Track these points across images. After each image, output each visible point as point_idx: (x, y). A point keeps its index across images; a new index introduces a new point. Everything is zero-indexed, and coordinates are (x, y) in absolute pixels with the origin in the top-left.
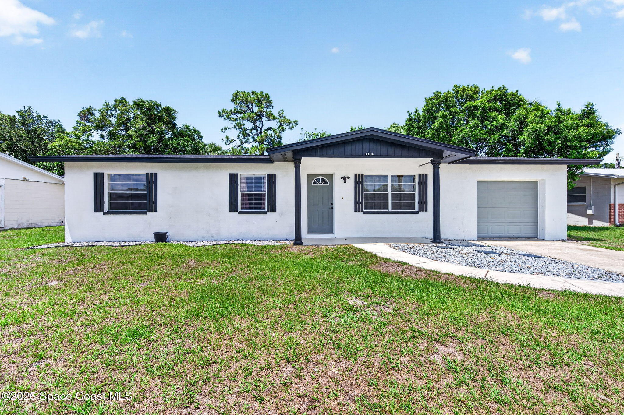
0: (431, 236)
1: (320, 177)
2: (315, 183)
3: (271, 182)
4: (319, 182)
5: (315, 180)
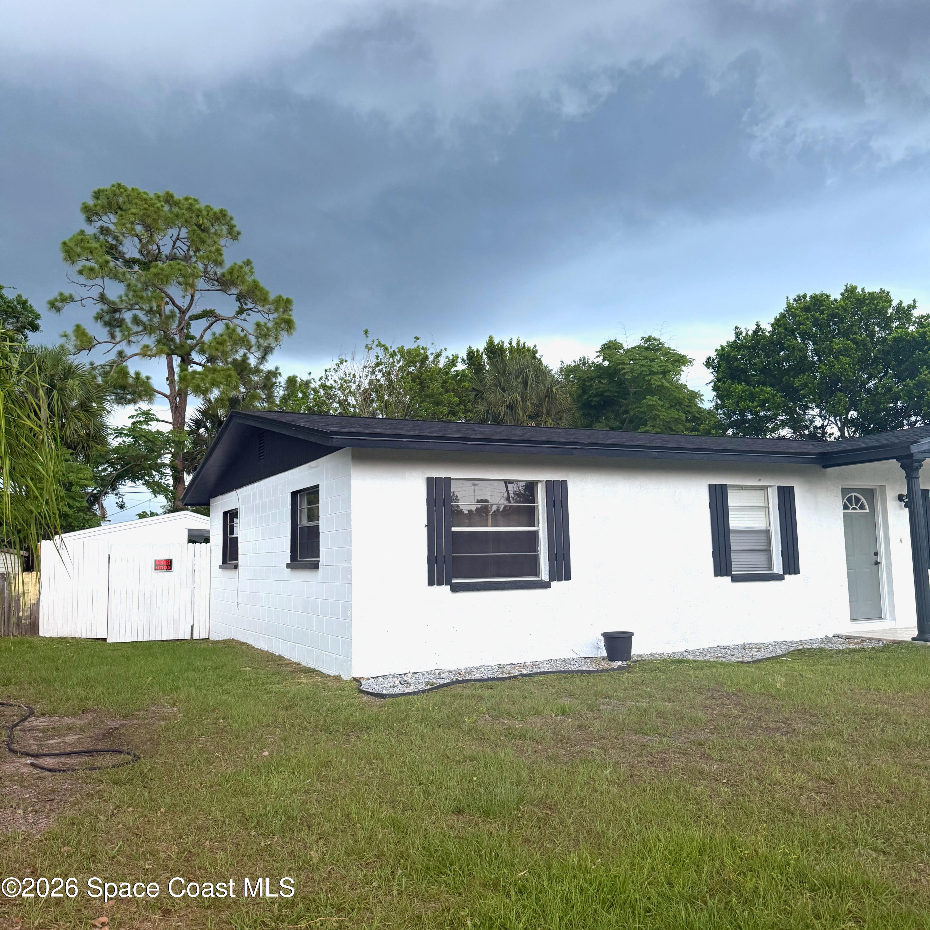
1: (853, 494)
2: (846, 507)
3: (788, 506)
4: (852, 505)
5: (845, 500)
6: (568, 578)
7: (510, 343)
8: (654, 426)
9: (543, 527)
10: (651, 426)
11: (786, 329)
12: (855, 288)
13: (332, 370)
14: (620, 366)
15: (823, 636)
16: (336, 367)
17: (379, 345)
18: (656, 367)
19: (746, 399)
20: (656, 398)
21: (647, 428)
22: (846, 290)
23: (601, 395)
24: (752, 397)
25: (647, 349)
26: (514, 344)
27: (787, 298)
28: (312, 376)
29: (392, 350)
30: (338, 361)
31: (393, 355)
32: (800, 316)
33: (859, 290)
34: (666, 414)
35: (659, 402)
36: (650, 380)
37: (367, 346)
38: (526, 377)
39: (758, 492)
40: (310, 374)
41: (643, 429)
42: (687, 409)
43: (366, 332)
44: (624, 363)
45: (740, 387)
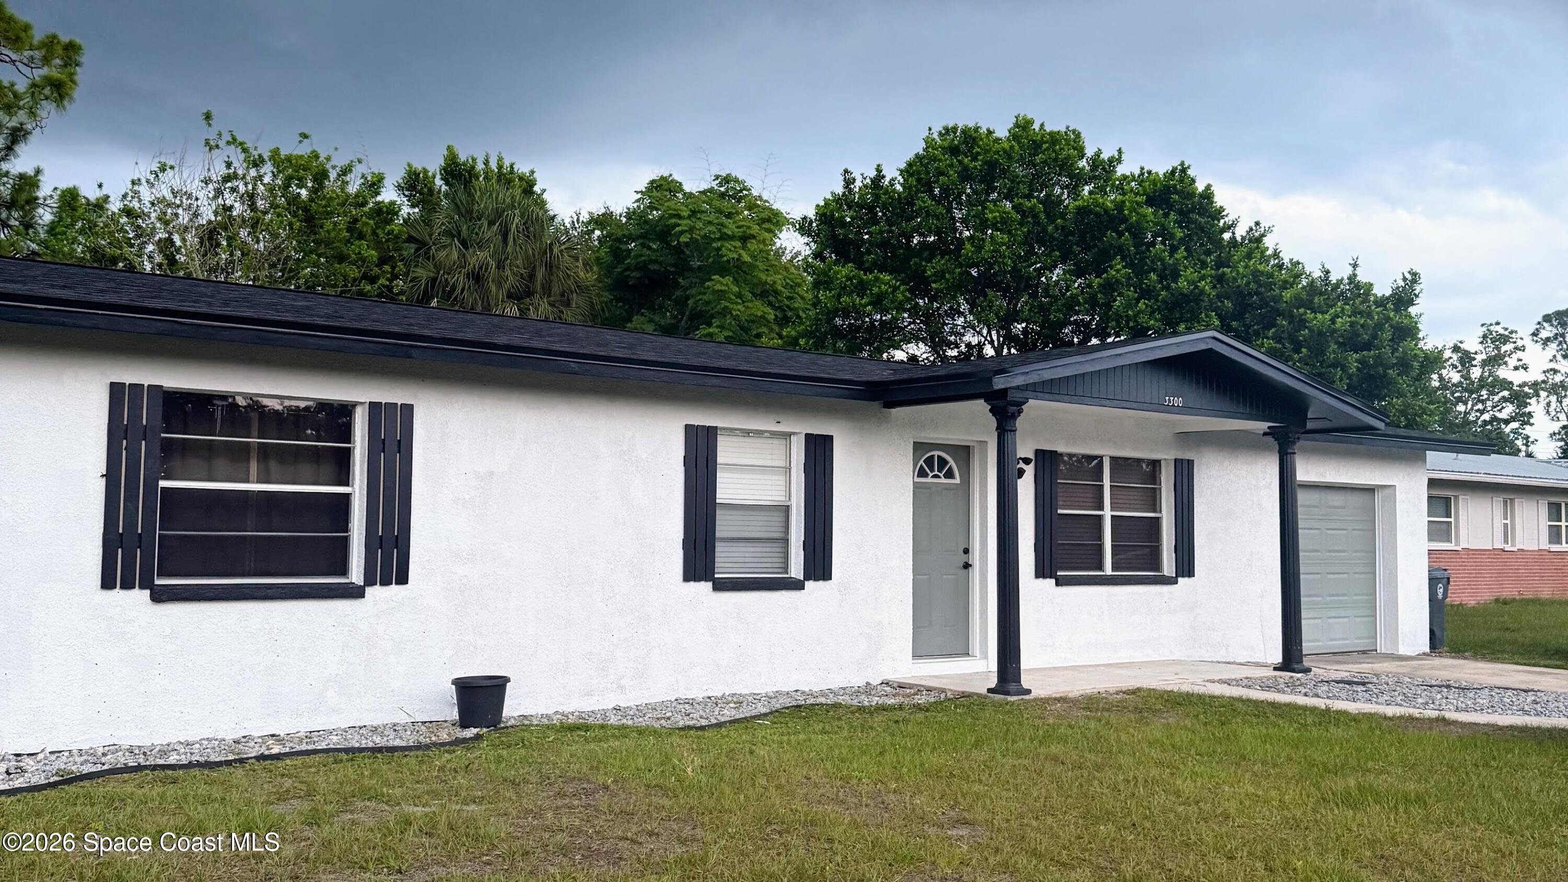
0: (1277, 657)
1: (936, 453)
2: (922, 473)
3: (819, 468)
4: (932, 471)
5: (921, 462)
6: (403, 579)
7: (486, 163)
8: (722, 327)
9: (360, 487)
10: (717, 327)
11: (919, 180)
12: (1029, 123)
13: (143, 181)
14: (673, 221)
15: (862, 683)
16: (152, 177)
17: (233, 141)
18: (731, 228)
19: (852, 292)
20: (728, 280)
21: (711, 330)
22: (1017, 125)
23: (642, 267)
24: (862, 288)
25: (723, 195)
26: (493, 165)
27: (930, 129)
28: (105, 191)
29: (256, 153)
30: (155, 167)
31: (257, 163)
32: (940, 160)
33: (1036, 126)
34: (743, 309)
35: (732, 286)
36: (719, 249)
37: (207, 143)
38: (506, 226)
39: (776, 442)
40: (100, 186)
41: (704, 330)
42: (786, 302)
43: (208, 116)
44: (679, 217)
45: (844, 271)
